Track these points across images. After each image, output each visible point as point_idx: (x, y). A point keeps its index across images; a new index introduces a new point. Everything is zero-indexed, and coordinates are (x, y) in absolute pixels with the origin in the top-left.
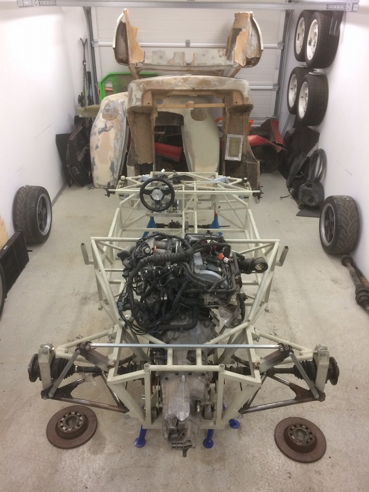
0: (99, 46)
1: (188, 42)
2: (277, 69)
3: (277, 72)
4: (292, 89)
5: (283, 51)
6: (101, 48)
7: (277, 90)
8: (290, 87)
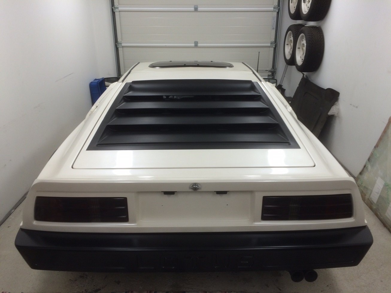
0: (119, 11)
1: (196, 7)
2: (273, 29)
3: (274, 31)
4: (287, 44)
5: (278, 13)
6: (121, 13)
7: (274, 46)
8: (286, 43)
